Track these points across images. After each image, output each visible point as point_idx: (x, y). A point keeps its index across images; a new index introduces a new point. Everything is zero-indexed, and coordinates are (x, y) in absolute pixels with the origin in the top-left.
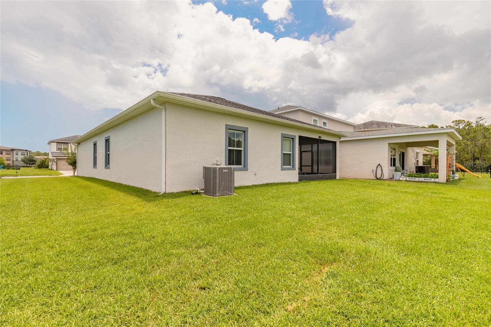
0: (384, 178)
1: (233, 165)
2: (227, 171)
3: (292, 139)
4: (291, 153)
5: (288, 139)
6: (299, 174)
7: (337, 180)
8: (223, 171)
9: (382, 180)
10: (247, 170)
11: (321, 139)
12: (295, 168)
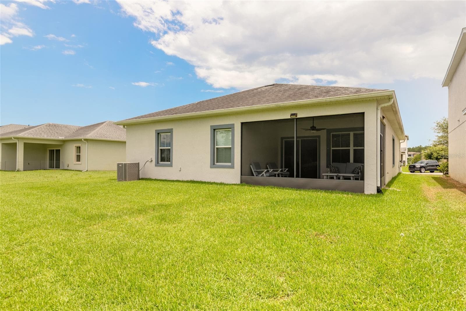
3: (231, 129)
4: (230, 146)
7: (366, 195)
10: (172, 167)
11: (298, 117)
12: (234, 166)
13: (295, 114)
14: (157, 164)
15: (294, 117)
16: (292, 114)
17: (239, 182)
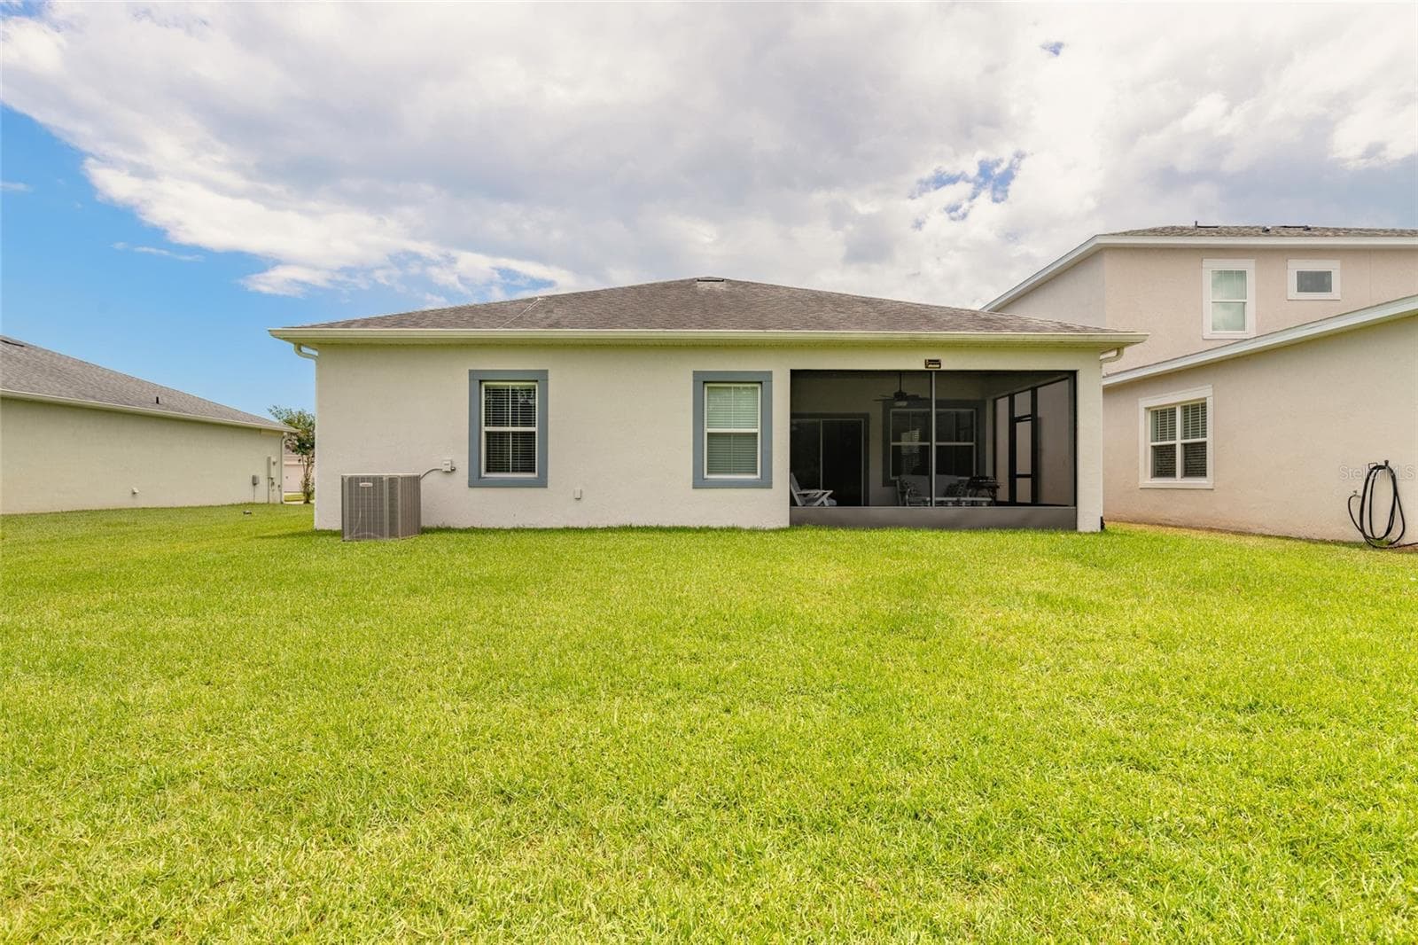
0: (1405, 541)
1: (508, 471)
2: (371, 484)
3: (759, 386)
4: (757, 430)
5: (734, 388)
6: (793, 503)
7: (1080, 533)
8: (361, 484)
9: (1393, 546)
10: (546, 487)
11: (942, 368)
12: (771, 483)
13: (938, 361)
14: (476, 482)
15: (933, 367)
16: (930, 361)
17: (787, 524)
